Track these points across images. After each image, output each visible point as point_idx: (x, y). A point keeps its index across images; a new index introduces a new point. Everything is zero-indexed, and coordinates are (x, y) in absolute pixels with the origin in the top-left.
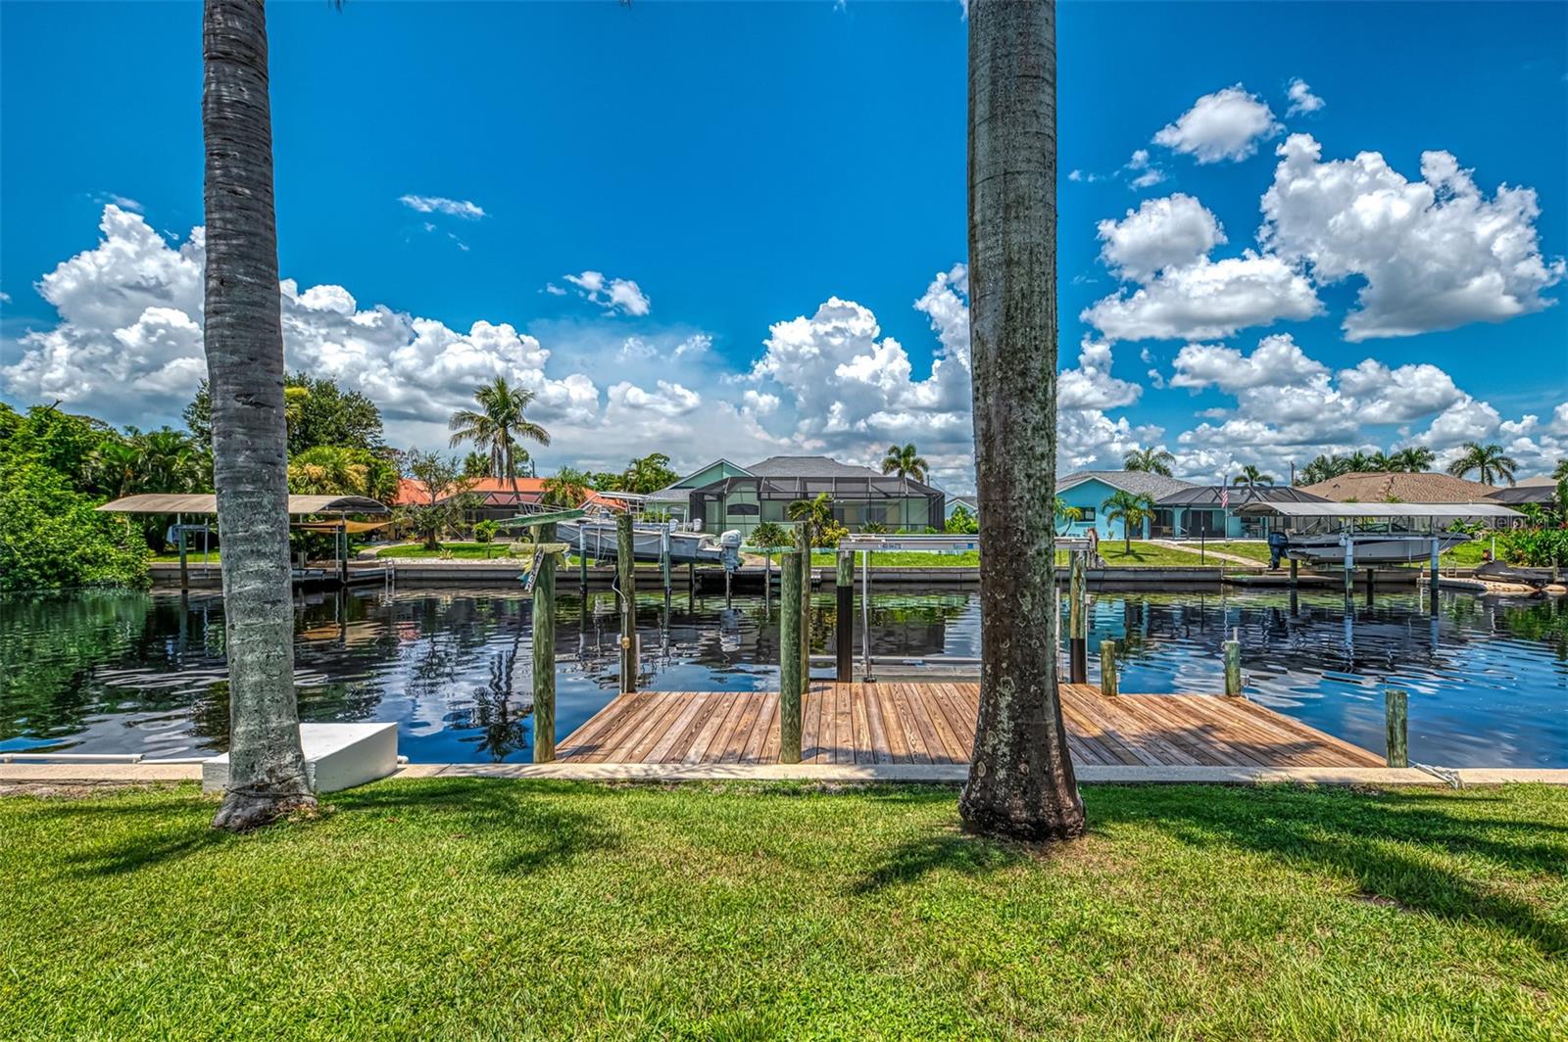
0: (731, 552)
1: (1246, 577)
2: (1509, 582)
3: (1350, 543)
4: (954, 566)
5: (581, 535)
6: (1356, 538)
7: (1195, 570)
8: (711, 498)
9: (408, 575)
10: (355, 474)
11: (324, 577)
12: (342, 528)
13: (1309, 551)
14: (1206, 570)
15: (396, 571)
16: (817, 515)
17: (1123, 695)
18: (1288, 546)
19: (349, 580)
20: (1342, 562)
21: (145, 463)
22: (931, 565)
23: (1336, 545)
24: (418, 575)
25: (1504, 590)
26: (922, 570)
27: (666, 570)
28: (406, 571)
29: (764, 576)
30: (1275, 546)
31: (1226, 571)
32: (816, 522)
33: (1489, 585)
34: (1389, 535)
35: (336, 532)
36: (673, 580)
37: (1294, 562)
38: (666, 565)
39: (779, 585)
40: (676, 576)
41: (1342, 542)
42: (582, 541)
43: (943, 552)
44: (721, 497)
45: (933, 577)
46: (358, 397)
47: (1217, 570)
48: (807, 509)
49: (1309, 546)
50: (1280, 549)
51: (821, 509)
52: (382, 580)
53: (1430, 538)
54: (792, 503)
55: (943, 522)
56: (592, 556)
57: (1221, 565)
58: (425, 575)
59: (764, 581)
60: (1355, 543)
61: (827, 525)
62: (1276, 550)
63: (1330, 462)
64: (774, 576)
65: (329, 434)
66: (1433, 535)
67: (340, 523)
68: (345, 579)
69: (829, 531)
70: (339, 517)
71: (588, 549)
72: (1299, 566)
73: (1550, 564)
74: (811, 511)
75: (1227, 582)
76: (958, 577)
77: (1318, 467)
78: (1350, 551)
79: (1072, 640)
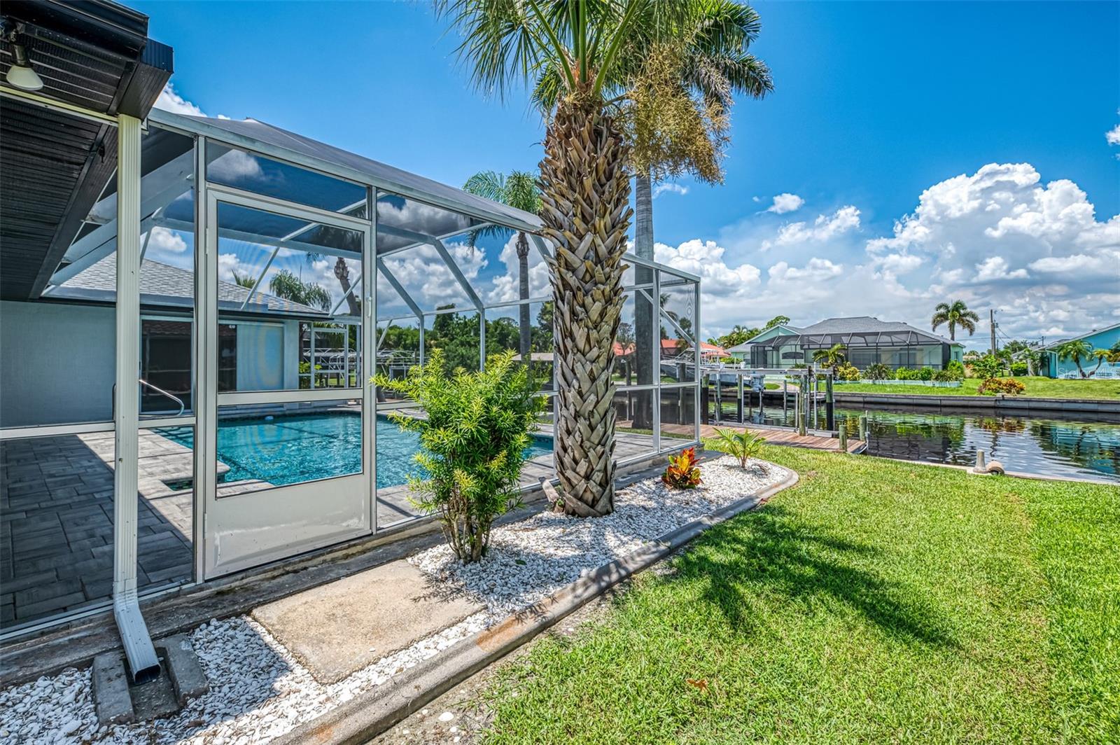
0: (758, 381)
16: (831, 359)
22: (918, 393)
26: (906, 397)
27: (718, 390)
29: (782, 395)
32: (832, 364)
36: (722, 396)
38: (718, 386)
39: (793, 401)
40: (725, 394)
43: (934, 385)
45: (915, 401)
48: (825, 354)
54: (814, 351)
59: (783, 399)
61: (841, 366)
64: (789, 396)
69: (841, 369)
74: (827, 356)
76: (939, 402)
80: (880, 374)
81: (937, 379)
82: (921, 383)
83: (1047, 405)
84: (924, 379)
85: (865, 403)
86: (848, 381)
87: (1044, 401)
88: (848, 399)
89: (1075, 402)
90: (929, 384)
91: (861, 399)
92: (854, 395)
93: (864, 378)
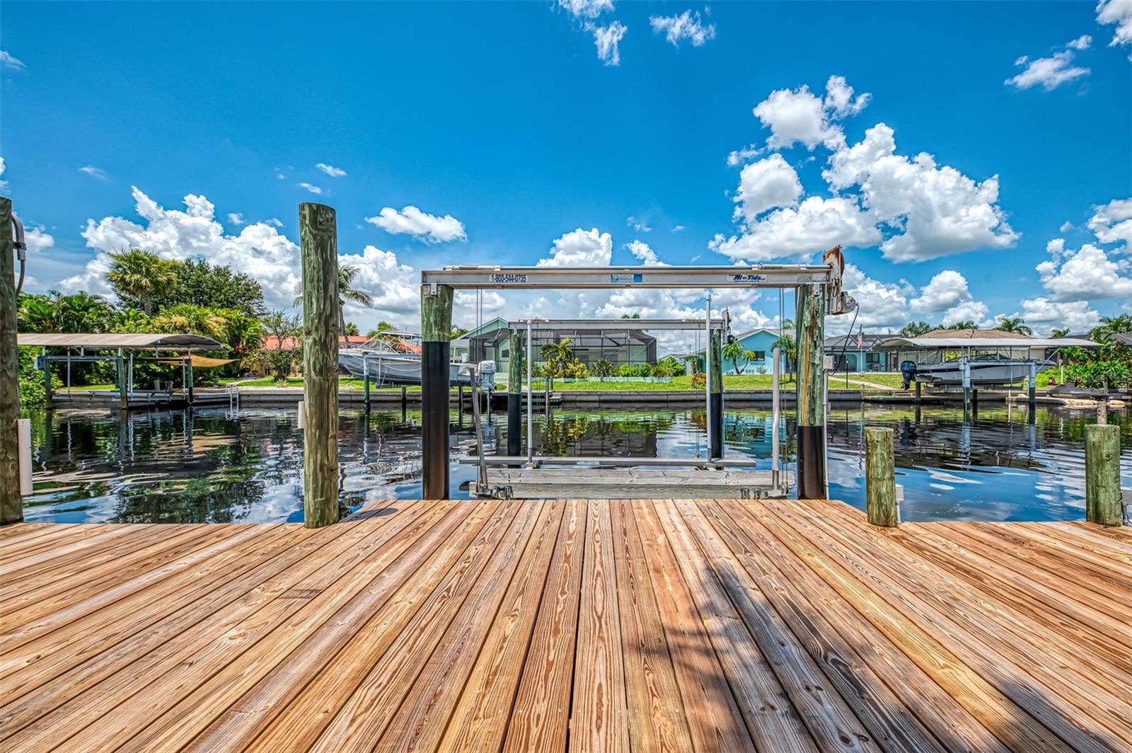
0: (487, 377)
1: (881, 397)
2: (1079, 398)
3: (968, 368)
4: (663, 390)
5: (365, 363)
6: (973, 364)
7: (842, 393)
8: (489, 345)
9: (250, 398)
10: (215, 324)
11: (171, 399)
12: (188, 361)
13: (934, 375)
14: (849, 393)
15: (240, 396)
16: (561, 354)
17: (906, 524)
18: (917, 372)
19: (195, 401)
20: (959, 383)
21: (58, 317)
22: (645, 389)
23: (957, 370)
24: (257, 399)
25: (1078, 404)
26: (639, 394)
28: (248, 395)
30: (906, 372)
31: (865, 393)
32: (561, 359)
33: (1066, 401)
34: (998, 361)
35: (184, 365)
37: (918, 385)
41: (962, 367)
42: (365, 368)
43: (655, 381)
44: (496, 344)
45: (646, 398)
46: (244, 278)
47: (858, 392)
48: (555, 349)
49: (934, 371)
50: (910, 374)
51: (565, 349)
52: (228, 402)
53: (1028, 364)
54: (544, 346)
55: (656, 360)
56: (375, 380)
57: (861, 388)
58: (262, 398)
60: (971, 368)
61: (570, 362)
62: (907, 375)
63: (918, 325)
65: (220, 302)
66: (1032, 361)
67: (187, 358)
68: (191, 400)
69: (571, 366)
70: (186, 353)
71: (370, 374)
72: (922, 388)
73: (1102, 386)
74: (557, 351)
75: (867, 401)
76: (665, 398)
77: (910, 330)
78: (968, 373)
79: (801, 429)
80: (607, 370)
81: (655, 375)
82: (641, 379)
83: (742, 396)
84: (644, 375)
85: (600, 402)
86: (577, 379)
87: (740, 393)
88: (584, 398)
89: (760, 392)
90: (648, 380)
91: (596, 398)
92: (589, 394)
93: (591, 375)
